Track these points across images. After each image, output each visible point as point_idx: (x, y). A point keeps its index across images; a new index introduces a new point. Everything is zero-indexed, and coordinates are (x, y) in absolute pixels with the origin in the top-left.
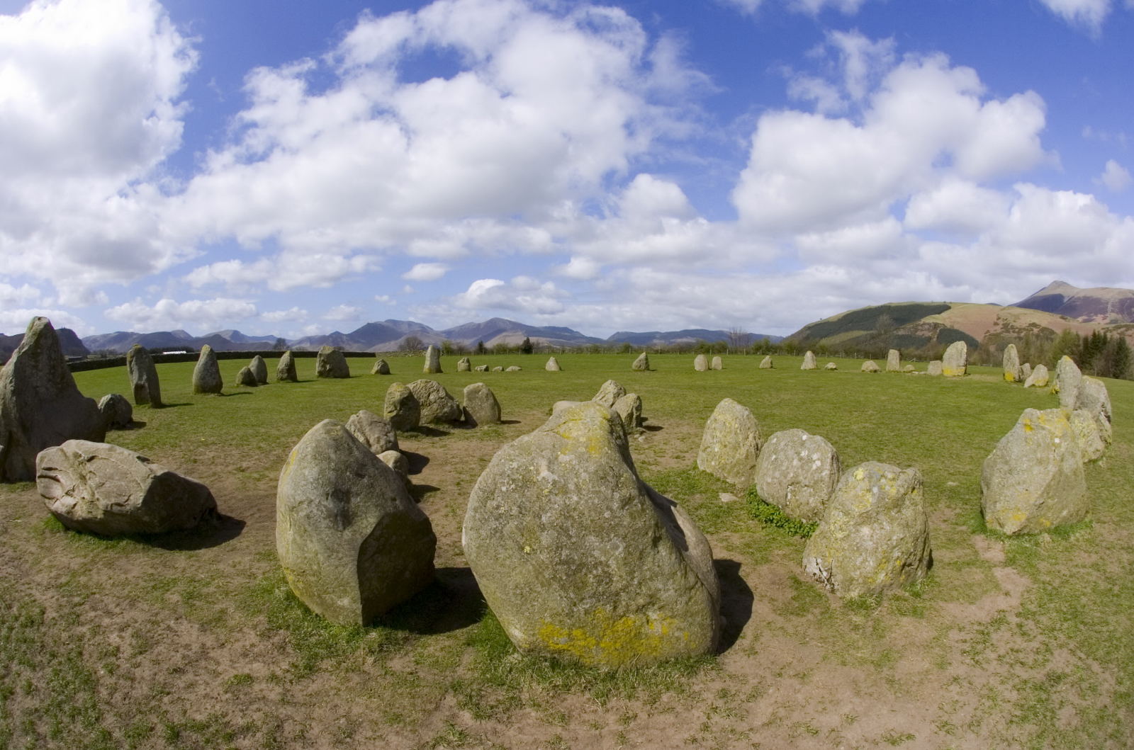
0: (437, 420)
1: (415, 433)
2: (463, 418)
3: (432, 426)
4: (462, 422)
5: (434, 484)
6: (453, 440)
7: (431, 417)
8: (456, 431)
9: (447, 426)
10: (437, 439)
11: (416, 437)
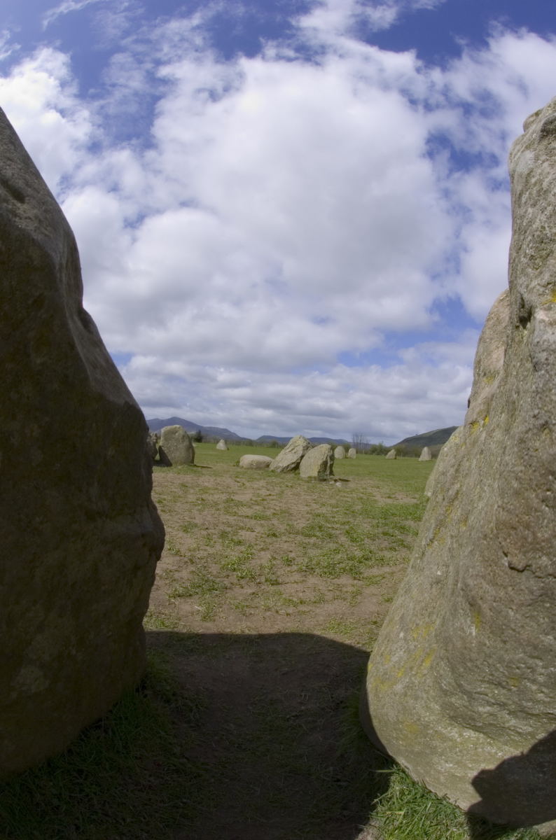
4: (157, 461)
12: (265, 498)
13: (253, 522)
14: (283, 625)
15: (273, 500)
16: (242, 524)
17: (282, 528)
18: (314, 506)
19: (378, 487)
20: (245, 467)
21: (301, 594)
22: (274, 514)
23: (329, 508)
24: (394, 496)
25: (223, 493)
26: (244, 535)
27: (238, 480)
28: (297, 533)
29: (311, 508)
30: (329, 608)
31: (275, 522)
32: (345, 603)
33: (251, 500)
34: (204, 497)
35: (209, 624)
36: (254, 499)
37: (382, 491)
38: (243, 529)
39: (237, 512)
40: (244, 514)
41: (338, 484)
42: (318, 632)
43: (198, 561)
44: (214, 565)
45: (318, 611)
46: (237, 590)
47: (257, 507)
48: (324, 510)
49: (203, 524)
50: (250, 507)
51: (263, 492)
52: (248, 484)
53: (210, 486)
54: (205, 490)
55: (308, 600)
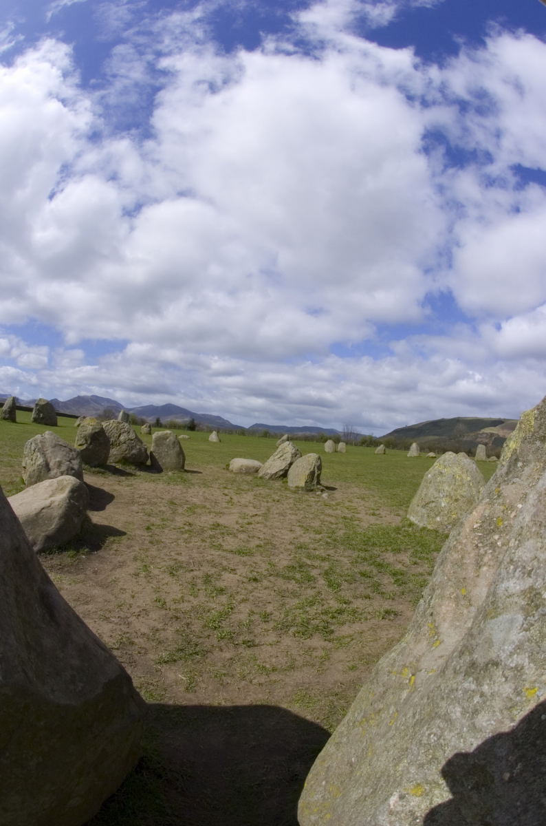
0: (125, 460)
1: (102, 470)
2: (149, 463)
3: (119, 466)
4: (148, 466)
5: (119, 526)
6: (140, 481)
7: (119, 457)
8: (142, 473)
9: (133, 468)
10: (123, 478)
11: (103, 473)
12: (251, 520)
13: (237, 558)
14: (255, 696)
15: (258, 523)
16: (225, 563)
17: (264, 568)
18: (299, 531)
19: (363, 499)
20: (234, 471)
21: (274, 660)
22: (258, 546)
23: (312, 535)
24: (377, 512)
25: (210, 513)
26: (228, 579)
27: (226, 491)
28: (278, 575)
29: (294, 535)
30: (298, 676)
31: (258, 558)
32: (313, 670)
33: (237, 523)
34: (190, 520)
35: (190, 696)
36: (240, 521)
37: (367, 504)
38: (226, 569)
39: (222, 544)
40: (229, 547)
41: (325, 495)
42: (284, 706)
43: (182, 616)
44: (196, 621)
45: (287, 680)
46: (217, 653)
47: (242, 536)
48: (306, 539)
49: (188, 563)
50: (235, 536)
51: (251, 511)
52: (235, 498)
53: (199, 503)
54: (192, 509)
55: (279, 666)
